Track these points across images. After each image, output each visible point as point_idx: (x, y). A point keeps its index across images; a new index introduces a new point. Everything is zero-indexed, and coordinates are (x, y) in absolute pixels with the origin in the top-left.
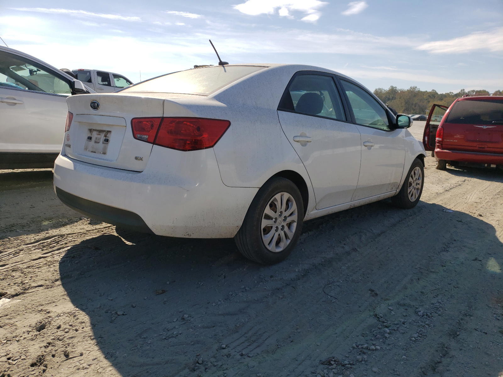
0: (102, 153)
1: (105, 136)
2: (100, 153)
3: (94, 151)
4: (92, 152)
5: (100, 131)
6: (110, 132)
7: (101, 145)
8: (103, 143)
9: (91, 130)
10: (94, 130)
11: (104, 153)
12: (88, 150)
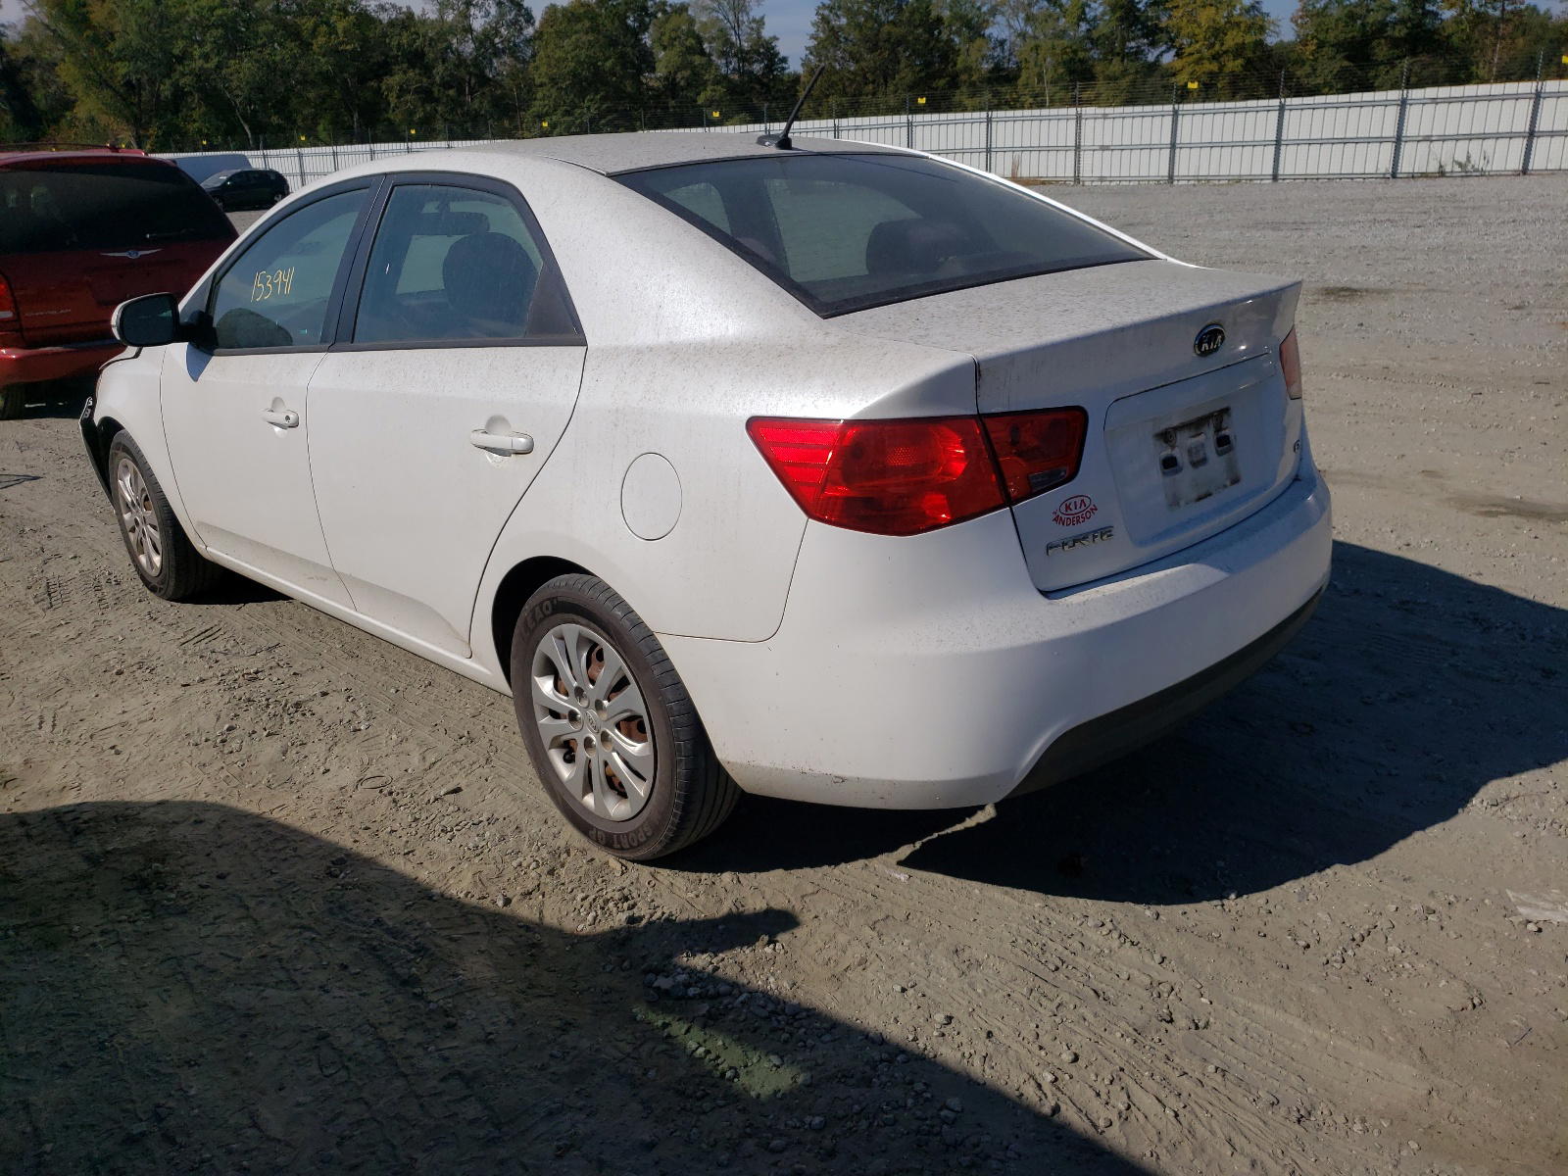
0: (1228, 483)
1: (1218, 429)
2: (1225, 486)
3: (1203, 491)
4: (1200, 499)
5: (1196, 425)
6: (1226, 410)
7: (1216, 463)
8: (1220, 454)
9: (1166, 436)
10: (1176, 429)
11: (1235, 481)
12: (1182, 503)
